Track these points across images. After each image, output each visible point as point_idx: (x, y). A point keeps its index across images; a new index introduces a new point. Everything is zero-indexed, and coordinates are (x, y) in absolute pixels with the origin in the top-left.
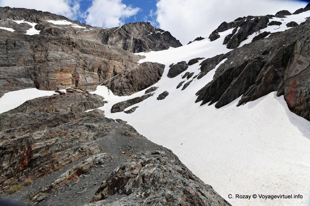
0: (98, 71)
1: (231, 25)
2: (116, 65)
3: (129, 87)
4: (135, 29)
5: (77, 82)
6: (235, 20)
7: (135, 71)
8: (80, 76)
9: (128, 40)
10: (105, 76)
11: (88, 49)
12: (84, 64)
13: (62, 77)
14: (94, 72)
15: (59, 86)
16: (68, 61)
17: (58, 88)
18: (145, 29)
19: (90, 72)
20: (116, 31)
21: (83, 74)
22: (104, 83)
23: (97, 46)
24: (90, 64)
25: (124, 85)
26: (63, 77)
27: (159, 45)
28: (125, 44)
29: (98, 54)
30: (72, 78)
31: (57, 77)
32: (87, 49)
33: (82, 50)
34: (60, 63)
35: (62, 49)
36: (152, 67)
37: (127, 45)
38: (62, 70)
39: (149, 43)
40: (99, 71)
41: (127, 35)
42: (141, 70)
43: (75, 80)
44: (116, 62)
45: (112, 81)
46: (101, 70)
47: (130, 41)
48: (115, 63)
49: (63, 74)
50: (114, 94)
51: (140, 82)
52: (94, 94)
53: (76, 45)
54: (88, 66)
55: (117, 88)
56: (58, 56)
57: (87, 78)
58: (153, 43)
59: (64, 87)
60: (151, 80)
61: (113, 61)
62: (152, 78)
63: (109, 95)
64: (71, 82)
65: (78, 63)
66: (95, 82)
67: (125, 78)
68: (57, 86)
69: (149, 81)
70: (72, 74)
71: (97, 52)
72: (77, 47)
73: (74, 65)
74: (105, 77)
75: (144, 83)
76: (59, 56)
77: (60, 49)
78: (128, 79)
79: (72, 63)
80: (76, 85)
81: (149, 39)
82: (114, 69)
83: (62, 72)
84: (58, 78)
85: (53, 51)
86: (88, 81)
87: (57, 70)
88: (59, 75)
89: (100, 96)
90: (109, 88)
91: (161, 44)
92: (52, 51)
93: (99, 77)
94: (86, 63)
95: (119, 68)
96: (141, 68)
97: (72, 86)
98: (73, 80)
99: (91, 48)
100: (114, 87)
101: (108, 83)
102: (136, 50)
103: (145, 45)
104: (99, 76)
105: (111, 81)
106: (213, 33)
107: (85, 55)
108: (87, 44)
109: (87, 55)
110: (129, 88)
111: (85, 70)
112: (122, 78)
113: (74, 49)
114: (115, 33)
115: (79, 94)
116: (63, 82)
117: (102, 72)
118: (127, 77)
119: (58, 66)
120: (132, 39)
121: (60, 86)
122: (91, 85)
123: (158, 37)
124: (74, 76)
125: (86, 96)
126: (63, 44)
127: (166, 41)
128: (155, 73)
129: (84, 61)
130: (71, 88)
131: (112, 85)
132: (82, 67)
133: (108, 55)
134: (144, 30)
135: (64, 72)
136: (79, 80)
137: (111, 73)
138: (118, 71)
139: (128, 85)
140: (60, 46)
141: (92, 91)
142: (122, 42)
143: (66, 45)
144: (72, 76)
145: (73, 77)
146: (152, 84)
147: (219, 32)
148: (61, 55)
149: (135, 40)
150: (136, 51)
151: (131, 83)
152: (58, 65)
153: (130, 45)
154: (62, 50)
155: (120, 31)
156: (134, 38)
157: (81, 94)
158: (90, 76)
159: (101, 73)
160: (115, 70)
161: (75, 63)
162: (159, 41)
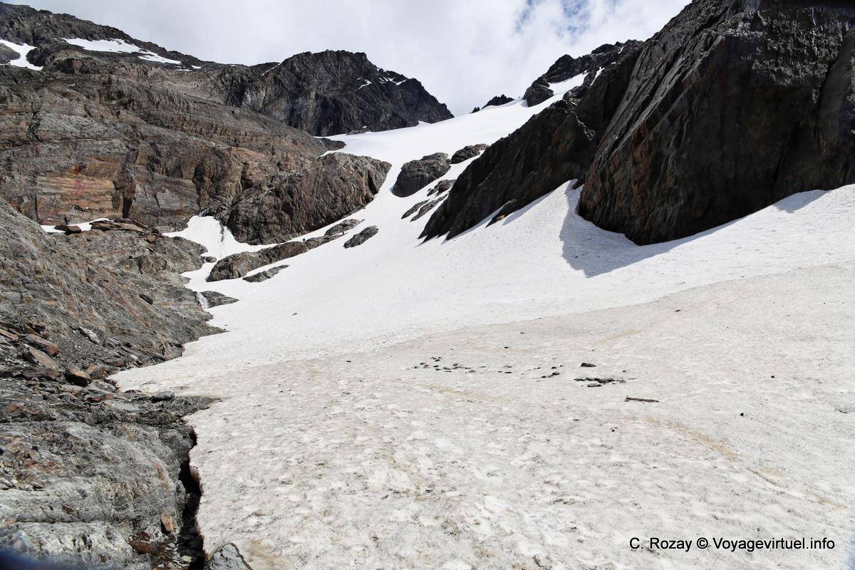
0: (196, 174)
1: (583, 64)
2: (250, 162)
3: (280, 220)
4: (321, 69)
5: (128, 203)
6: (593, 52)
7: (300, 176)
8: (138, 188)
9: (300, 100)
10: (216, 191)
11: (169, 115)
12: (152, 153)
13: (80, 187)
14: (182, 176)
15: (68, 213)
16: (100, 143)
17: (65, 219)
18: (351, 70)
19: (170, 178)
20: (267, 75)
21: (147, 181)
22: (210, 209)
23: (196, 106)
24: (169, 156)
25: (267, 214)
26: (84, 188)
27: (388, 115)
28: (292, 111)
29: (198, 129)
30: (114, 192)
31: (66, 187)
32: (164, 113)
33: (150, 115)
34: (75, 150)
35: (86, 110)
36: (351, 167)
37: (299, 113)
38: (80, 169)
39: (361, 108)
40: (199, 175)
41: (297, 85)
42: (317, 175)
43: (121, 197)
44: (251, 153)
45: (233, 205)
46: (203, 174)
47: (306, 104)
48: (249, 156)
49: (85, 181)
50: (237, 240)
51: (311, 207)
52: (177, 239)
53: (131, 101)
54: (162, 160)
55: (246, 224)
56: (69, 128)
57: (159, 195)
58: (372, 109)
59: (86, 215)
60: (344, 201)
61: (241, 150)
62: (348, 198)
63: (222, 240)
64: (109, 205)
65: (133, 150)
66: (184, 205)
67: (270, 194)
68: (62, 213)
69: (339, 204)
70: (114, 182)
71: (197, 123)
72: (135, 107)
73: (122, 154)
74: (217, 194)
75: (326, 208)
76: (75, 130)
77: (80, 110)
78: (278, 199)
79: (113, 151)
80: (123, 211)
81: (360, 99)
82: (244, 173)
83: (80, 175)
84: (68, 191)
85: (56, 114)
86: (162, 202)
87: (65, 168)
88: (73, 181)
89: (192, 243)
90: (223, 223)
91: (395, 115)
92: (51, 115)
93: (199, 194)
94: (159, 153)
95: (259, 171)
96: (317, 169)
97: (111, 214)
98: (115, 199)
99: (176, 112)
100: (237, 219)
101: (222, 209)
102: (325, 128)
103: (350, 116)
104: (198, 190)
105: (230, 203)
106: (536, 84)
107: (155, 128)
108: (164, 101)
109: (162, 131)
110: (282, 223)
111: (153, 170)
112: (262, 196)
113: (123, 112)
114: (262, 79)
115: (128, 235)
116: (84, 204)
117: (206, 179)
118: (277, 193)
119: (70, 157)
120: (313, 95)
121: (74, 212)
122: (171, 215)
123: (387, 95)
124: (121, 188)
125: (148, 241)
126: (88, 97)
127: (408, 105)
128: (357, 182)
129: (152, 144)
130: (108, 220)
131: (234, 213)
132: (145, 161)
133: (230, 134)
134: (347, 74)
135: (86, 175)
136: (135, 199)
137: (233, 182)
138: (256, 176)
139: (279, 215)
140: (78, 100)
141: (172, 229)
142: (283, 104)
143: (98, 99)
144: (113, 186)
145: (117, 189)
146: (348, 213)
147: (551, 81)
148: (82, 127)
149: (322, 100)
150: (323, 131)
151: (287, 208)
152: (68, 152)
153: (306, 113)
154: (84, 112)
155: (278, 73)
156: (317, 96)
157: (134, 236)
158: (168, 188)
159: (204, 181)
160: (248, 174)
161: (124, 150)
162: (390, 105)
